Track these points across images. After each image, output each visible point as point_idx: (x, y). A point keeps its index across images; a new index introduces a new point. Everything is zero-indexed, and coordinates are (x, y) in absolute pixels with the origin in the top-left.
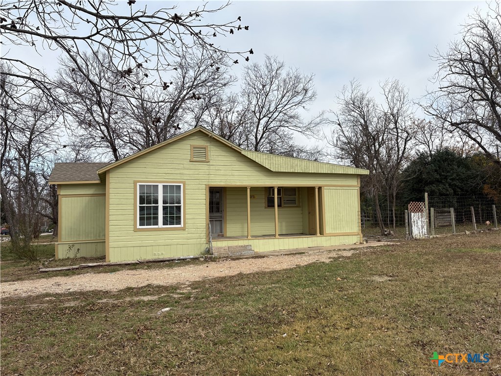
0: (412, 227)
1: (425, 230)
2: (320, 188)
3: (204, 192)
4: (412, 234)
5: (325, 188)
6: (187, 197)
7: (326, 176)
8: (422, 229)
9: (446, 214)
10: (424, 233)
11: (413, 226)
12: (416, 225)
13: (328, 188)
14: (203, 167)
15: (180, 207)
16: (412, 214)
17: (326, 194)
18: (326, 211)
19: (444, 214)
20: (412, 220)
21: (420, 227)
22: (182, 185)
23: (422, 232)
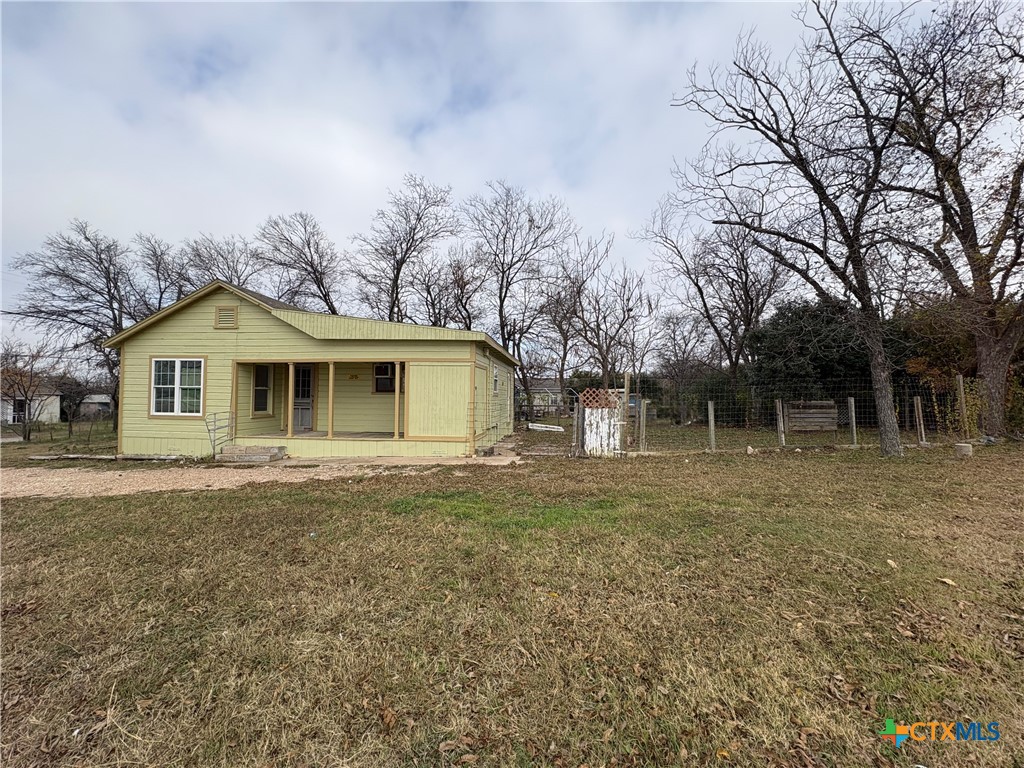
0: (584, 433)
1: (616, 441)
2: (403, 365)
3: (230, 369)
4: (583, 447)
5: (411, 364)
6: (209, 376)
7: (403, 345)
8: (609, 437)
9: (811, 411)
10: (612, 446)
11: (588, 432)
12: (595, 430)
13: (416, 363)
14: (229, 337)
15: (199, 390)
16: (588, 411)
17: (412, 373)
18: (410, 401)
19: (807, 410)
20: (587, 422)
21: (605, 436)
22: (202, 360)
23: (608, 445)
